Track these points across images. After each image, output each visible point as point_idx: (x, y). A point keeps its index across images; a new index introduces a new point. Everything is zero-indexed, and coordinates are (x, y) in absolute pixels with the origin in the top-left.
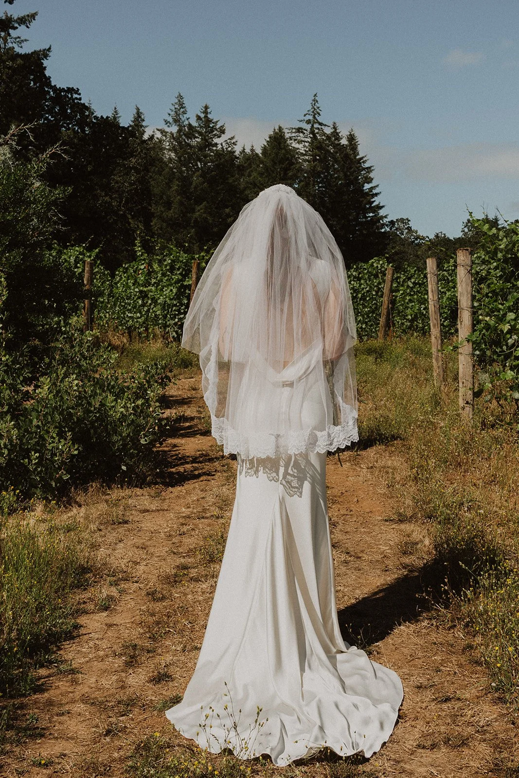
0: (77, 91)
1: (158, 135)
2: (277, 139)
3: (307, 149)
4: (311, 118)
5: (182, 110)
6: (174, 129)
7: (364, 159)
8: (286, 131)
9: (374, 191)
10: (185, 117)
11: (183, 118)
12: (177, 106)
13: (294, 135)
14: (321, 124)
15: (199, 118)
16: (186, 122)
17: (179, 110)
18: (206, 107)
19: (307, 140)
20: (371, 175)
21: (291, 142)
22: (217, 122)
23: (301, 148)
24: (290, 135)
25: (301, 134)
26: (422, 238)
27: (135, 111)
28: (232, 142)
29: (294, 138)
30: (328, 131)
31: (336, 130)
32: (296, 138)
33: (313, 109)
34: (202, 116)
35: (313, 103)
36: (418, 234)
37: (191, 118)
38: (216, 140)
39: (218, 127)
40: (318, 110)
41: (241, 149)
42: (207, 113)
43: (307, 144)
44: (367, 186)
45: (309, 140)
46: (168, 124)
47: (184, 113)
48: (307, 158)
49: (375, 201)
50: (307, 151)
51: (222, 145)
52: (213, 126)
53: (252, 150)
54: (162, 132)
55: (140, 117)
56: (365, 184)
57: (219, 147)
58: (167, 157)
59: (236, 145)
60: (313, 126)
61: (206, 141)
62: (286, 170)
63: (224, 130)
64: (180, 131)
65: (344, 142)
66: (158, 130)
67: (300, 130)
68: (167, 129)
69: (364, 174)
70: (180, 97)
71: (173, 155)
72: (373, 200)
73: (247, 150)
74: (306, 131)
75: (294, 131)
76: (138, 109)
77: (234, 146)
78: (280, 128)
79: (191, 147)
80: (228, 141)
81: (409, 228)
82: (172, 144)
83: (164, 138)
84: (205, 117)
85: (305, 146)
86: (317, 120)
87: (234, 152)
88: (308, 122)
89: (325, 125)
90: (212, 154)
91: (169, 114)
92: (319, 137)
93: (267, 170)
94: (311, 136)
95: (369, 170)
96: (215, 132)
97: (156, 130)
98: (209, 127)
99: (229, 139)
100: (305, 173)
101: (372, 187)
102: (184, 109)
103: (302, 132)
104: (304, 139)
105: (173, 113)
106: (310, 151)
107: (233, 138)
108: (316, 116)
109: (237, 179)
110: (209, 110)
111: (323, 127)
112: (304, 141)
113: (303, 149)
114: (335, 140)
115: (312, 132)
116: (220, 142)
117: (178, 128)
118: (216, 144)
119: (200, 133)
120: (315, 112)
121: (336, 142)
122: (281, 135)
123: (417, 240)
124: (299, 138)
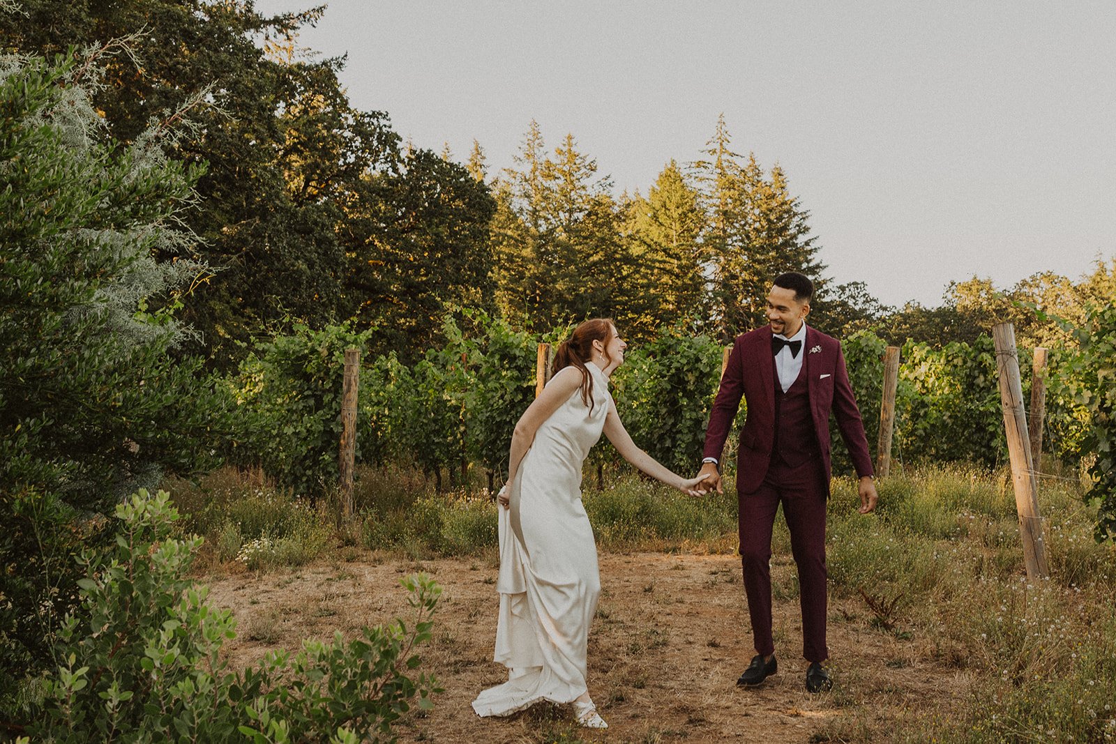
1: (506, 177)
2: (672, 177)
3: (714, 190)
4: (717, 146)
5: (537, 141)
6: (526, 168)
7: (796, 202)
8: (683, 166)
9: (812, 246)
10: (541, 151)
11: (539, 152)
12: (530, 137)
13: (693, 170)
14: (732, 155)
15: (560, 152)
16: (544, 159)
17: (533, 141)
18: (570, 138)
19: (711, 177)
20: (807, 223)
21: (690, 180)
22: (585, 157)
23: (705, 187)
24: (688, 171)
25: (703, 169)
26: (885, 309)
27: (473, 146)
28: (607, 183)
29: (694, 175)
30: (743, 164)
31: (754, 162)
32: (697, 175)
33: (719, 135)
34: (565, 149)
35: (719, 126)
36: (879, 303)
37: (549, 153)
38: (584, 182)
39: (587, 163)
40: (726, 135)
41: (622, 193)
42: (570, 145)
43: (712, 183)
44: (802, 239)
45: (716, 177)
46: (518, 161)
47: (541, 145)
48: (713, 201)
49: (813, 259)
50: (714, 193)
51: (593, 188)
52: (580, 163)
53: (636, 194)
54: (510, 172)
55: (479, 153)
56: (800, 236)
57: (590, 190)
58: (518, 206)
59: (613, 187)
60: (719, 157)
61: (572, 182)
62: (684, 219)
63: (596, 166)
64: (534, 170)
65: (767, 178)
66: (505, 170)
67: (701, 164)
68: (516, 168)
69: (798, 222)
70: (534, 124)
71: (525, 203)
72: (811, 257)
73: (630, 195)
74: (711, 164)
75: (693, 165)
76: (477, 143)
77: (611, 189)
78: (673, 161)
79: (551, 191)
80: (602, 182)
81: (866, 296)
82: (524, 188)
83: (513, 181)
84: (570, 150)
85: (710, 186)
86: (725, 149)
87: (611, 196)
88: (713, 152)
89: (739, 156)
90: (580, 200)
91: (520, 148)
92: (729, 172)
93: (657, 219)
94: (719, 171)
95: (804, 215)
96: (583, 170)
97: (501, 171)
98: (575, 164)
99: (603, 179)
100: (712, 222)
101: (809, 240)
102: (540, 141)
103: (704, 167)
104: (707, 176)
105: (525, 146)
106: (717, 191)
107: (608, 177)
108: (724, 144)
109: (616, 234)
110: (573, 142)
111: (734, 158)
112: (709, 179)
113: (708, 189)
114: (754, 175)
115: (719, 166)
116: (590, 183)
117: (532, 167)
118: (584, 187)
119: (563, 172)
120: (723, 139)
121: (755, 179)
122: (674, 172)
123: (878, 312)
124: (701, 175)
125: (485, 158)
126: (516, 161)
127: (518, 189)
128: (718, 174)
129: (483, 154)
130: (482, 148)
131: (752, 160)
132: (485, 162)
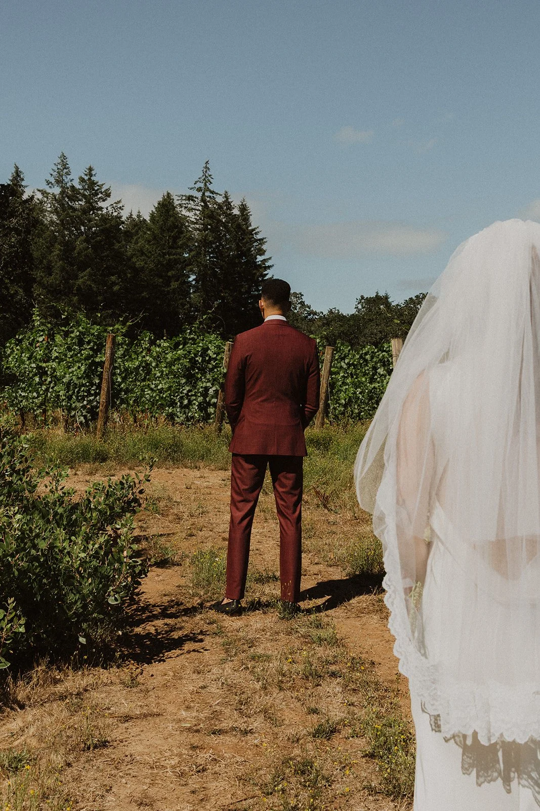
1: (39, 196)
2: (166, 207)
3: (198, 218)
4: (202, 185)
5: (65, 171)
6: (57, 190)
7: (257, 231)
8: (176, 198)
9: (267, 264)
10: (68, 179)
11: (66, 179)
12: (59, 166)
13: (184, 202)
14: (212, 192)
15: (82, 180)
16: (69, 184)
17: (62, 171)
18: (90, 169)
19: (197, 208)
20: (264, 247)
21: (181, 209)
22: (102, 185)
23: (191, 216)
24: (179, 202)
25: (191, 202)
26: (315, 313)
27: (14, 170)
28: (118, 206)
29: (184, 205)
30: (220, 199)
31: (227, 199)
32: (186, 206)
33: (204, 177)
34: (86, 178)
35: (205, 170)
36: (311, 309)
37: (74, 180)
38: (101, 204)
39: (103, 190)
40: (209, 178)
41: (128, 215)
42: (91, 175)
43: (198, 213)
44: (260, 258)
45: (200, 208)
46: (50, 185)
47: (68, 174)
48: (198, 226)
49: (267, 274)
50: (198, 220)
51: (107, 209)
52: (98, 189)
53: (139, 216)
54: (44, 193)
55: (19, 176)
56: (258, 256)
57: (105, 211)
58: (49, 219)
59: (122, 210)
60: (204, 194)
61: (91, 204)
62: (175, 239)
63: (110, 193)
64: (62, 193)
65: (236, 212)
66: (39, 190)
67: (190, 198)
68: (49, 190)
69: (257, 246)
70: (63, 157)
71: (55, 217)
72: (266, 272)
73: (134, 216)
74: (197, 198)
75: (184, 198)
76: (17, 168)
77: (120, 211)
78: (168, 194)
79: (74, 210)
80: (114, 205)
81: (302, 303)
82: (54, 206)
83: (46, 199)
84: (89, 179)
85: (195, 214)
86: (208, 188)
87: (121, 217)
88: (199, 190)
89: (217, 194)
90: (97, 218)
91: (51, 175)
92: (210, 206)
93: (155, 237)
94: (203, 204)
95: (262, 241)
96: (100, 195)
97: (36, 191)
98: (94, 190)
99: (115, 203)
100: (196, 242)
101: (264, 260)
102: (67, 170)
103: (193, 200)
104: (194, 207)
105: (56, 173)
106: (201, 219)
107: (119, 202)
108: (208, 184)
109: (123, 246)
110: (93, 173)
111: (214, 195)
112: (195, 209)
113: (193, 217)
114: (227, 209)
115: (203, 200)
116: (105, 205)
117: (60, 190)
118: (101, 209)
119: (84, 196)
120: (207, 179)
121: (228, 212)
122: (169, 202)
123: (310, 315)
124: (189, 206)
125: (23, 180)
126: (48, 184)
127: (49, 205)
128: (202, 206)
129: (22, 176)
130: (21, 172)
131: (226, 197)
132: (23, 183)
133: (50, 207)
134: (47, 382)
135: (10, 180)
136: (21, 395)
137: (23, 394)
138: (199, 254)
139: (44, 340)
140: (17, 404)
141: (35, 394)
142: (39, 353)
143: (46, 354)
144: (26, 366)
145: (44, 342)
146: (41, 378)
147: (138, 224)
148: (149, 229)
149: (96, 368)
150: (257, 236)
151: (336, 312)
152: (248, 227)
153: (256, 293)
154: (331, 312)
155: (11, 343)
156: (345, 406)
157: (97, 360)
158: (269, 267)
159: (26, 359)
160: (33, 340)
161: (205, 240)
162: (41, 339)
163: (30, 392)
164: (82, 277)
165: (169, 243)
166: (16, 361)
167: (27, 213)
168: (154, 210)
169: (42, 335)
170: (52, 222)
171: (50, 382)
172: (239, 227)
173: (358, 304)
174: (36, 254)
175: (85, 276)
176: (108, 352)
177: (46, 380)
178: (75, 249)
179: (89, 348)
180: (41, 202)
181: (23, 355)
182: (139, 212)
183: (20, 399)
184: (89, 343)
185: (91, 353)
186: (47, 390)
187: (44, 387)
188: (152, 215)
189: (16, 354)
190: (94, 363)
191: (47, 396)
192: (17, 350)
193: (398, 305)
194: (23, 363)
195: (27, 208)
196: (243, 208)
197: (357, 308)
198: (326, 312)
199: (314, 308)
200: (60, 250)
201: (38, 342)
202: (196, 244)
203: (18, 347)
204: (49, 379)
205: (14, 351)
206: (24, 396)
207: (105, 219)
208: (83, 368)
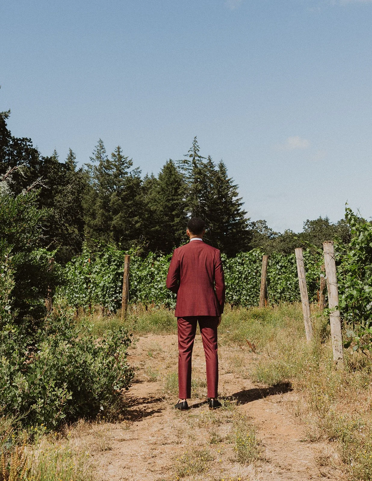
0: (30, 141)
1: (86, 168)
2: (170, 169)
3: (191, 175)
4: (193, 153)
5: (102, 150)
6: (97, 164)
7: (231, 180)
8: (176, 162)
9: (240, 202)
10: (104, 155)
11: (103, 156)
12: (99, 148)
13: (181, 165)
14: (200, 157)
15: (114, 155)
16: (105, 159)
17: (100, 151)
18: (119, 148)
19: (190, 168)
20: (237, 191)
21: (179, 170)
22: (127, 158)
23: (187, 174)
24: (178, 165)
25: (186, 164)
26: (276, 234)
27: (69, 152)
28: (138, 171)
29: (181, 167)
30: (205, 161)
31: (210, 161)
32: (183, 167)
33: (194, 147)
34: (116, 154)
35: (194, 143)
36: (272, 231)
37: (108, 155)
38: (126, 170)
39: (127, 161)
40: (197, 148)
41: (145, 176)
42: (119, 152)
43: (191, 171)
44: (234, 199)
45: (192, 168)
46: (93, 160)
47: (104, 152)
48: (191, 180)
49: (240, 209)
50: (191, 176)
51: (130, 173)
52: (124, 161)
53: (152, 176)
54: (89, 166)
55: (72, 156)
56: (233, 197)
57: (129, 174)
58: (93, 183)
59: (140, 173)
60: (194, 158)
61: (120, 171)
62: (176, 189)
63: (132, 163)
64: (101, 165)
65: (217, 169)
66: (86, 165)
67: (185, 162)
68: (92, 164)
69: (232, 190)
70: (101, 142)
71: (96, 181)
72: (239, 208)
73: (149, 176)
74: (190, 162)
75: (181, 162)
76: (71, 151)
77: (139, 174)
78: (171, 160)
79: (109, 175)
80: (135, 170)
81: (266, 227)
82: (96, 174)
83: (90, 170)
84: (119, 154)
85: (189, 172)
86: (197, 154)
87: (139, 178)
88: (191, 156)
89: (203, 158)
90: (124, 180)
91: (93, 153)
92: (199, 166)
93: (163, 189)
94: (194, 165)
95: (235, 187)
96: (125, 165)
97: (84, 165)
98: (121, 161)
99: (136, 169)
100: (190, 190)
101: (238, 199)
102: (104, 150)
103: (187, 163)
104: (188, 168)
105: (96, 152)
106: (193, 175)
107: (138, 168)
108: (196, 152)
109: (142, 196)
110: (121, 150)
111: (201, 159)
112: (189, 169)
113: (188, 174)
114: (210, 168)
115: (194, 163)
116: (129, 171)
117: (100, 163)
118: (127, 173)
119: (115, 166)
120: (196, 149)
121: (211, 169)
122: (171, 166)
123: (272, 235)
124: (185, 167)
125: (75, 158)
126: (92, 160)
127: (93, 174)
128: (193, 166)
129: (74, 156)
130: (73, 153)
131: (210, 159)
132: (75, 160)
133: (93, 175)
134: (91, 287)
135: (67, 159)
136: (75, 296)
137: (77, 295)
138: (192, 199)
139: (88, 261)
140: (73, 302)
141: (84, 295)
142: (86, 269)
143: (90, 270)
144: (78, 278)
145: (88, 263)
146: (87, 285)
147: (151, 182)
148: (159, 184)
149: (119, 277)
150: (232, 184)
151: (290, 232)
152: (225, 178)
153: (233, 222)
154: (286, 232)
155: (68, 265)
156: (281, 293)
157: (119, 271)
158: (241, 204)
159: (78, 274)
160: (82, 261)
161: (196, 189)
162: (86, 261)
163: (81, 294)
164: (116, 219)
165: (172, 193)
166: (72, 275)
167: (78, 181)
168: (161, 172)
169: (87, 258)
170: (95, 184)
171: (93, 287)
172: (219, 178)
173: (305, 225)
174: (85, 206)
175: (118, 218)
176: (126, 266)
177: (90, 286)
178: (110, 200)
179: (115, 265)
180: (87, 172)
181: (76, 271)
182: (152, 173)
183: (75, 299)
184: (114, 261)
185: (116, 267)
186: (91, 292)
187: (89, 291)
188: (160, 175)
189: (72, 271)
190: (117, 273)
191: (90, 296)
192: (73, 268)
193: (333, 225)
194: (76, 276)
195: (78, 177)
196: (222, 166)
197: (305, 228)
198: (283, 232)
199: (275, 230)
200: (101, 202)
201: (85, 262)
202: (191, 192)
203: (73, 267)
204: (92, 285)
205: (70, 269)
206: (77, 297)
207: (129, 180)
208: (111, 277)
